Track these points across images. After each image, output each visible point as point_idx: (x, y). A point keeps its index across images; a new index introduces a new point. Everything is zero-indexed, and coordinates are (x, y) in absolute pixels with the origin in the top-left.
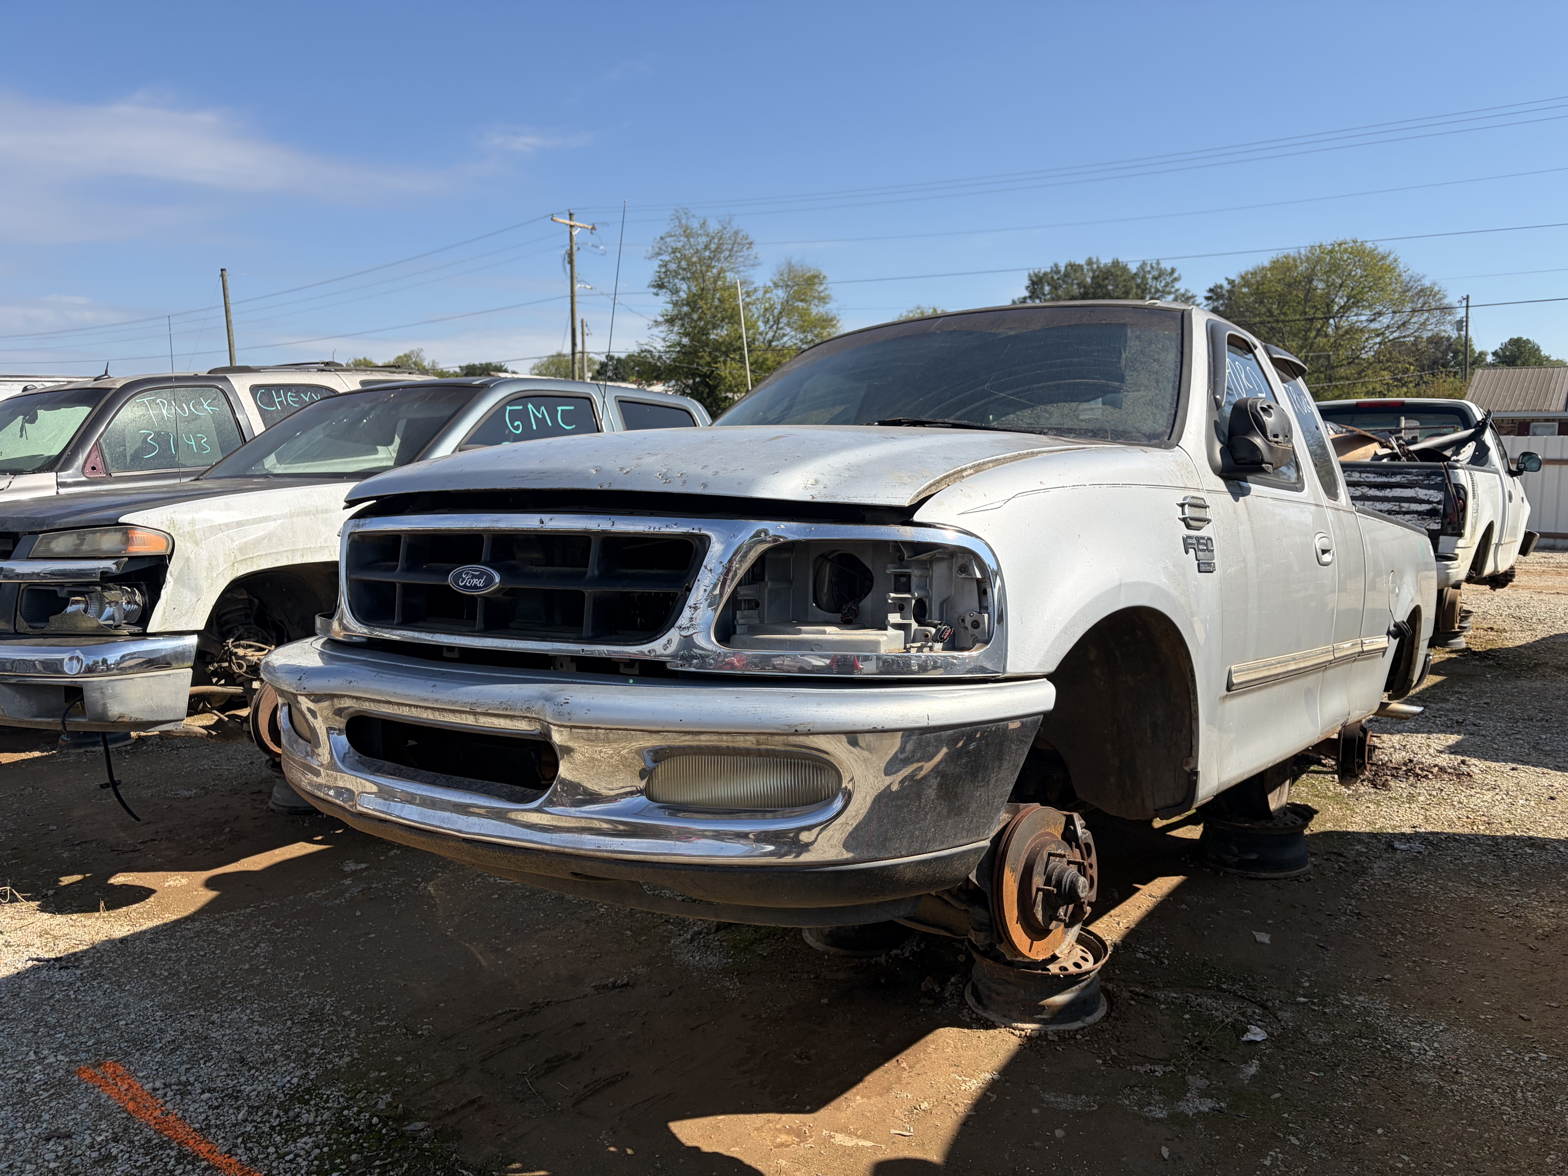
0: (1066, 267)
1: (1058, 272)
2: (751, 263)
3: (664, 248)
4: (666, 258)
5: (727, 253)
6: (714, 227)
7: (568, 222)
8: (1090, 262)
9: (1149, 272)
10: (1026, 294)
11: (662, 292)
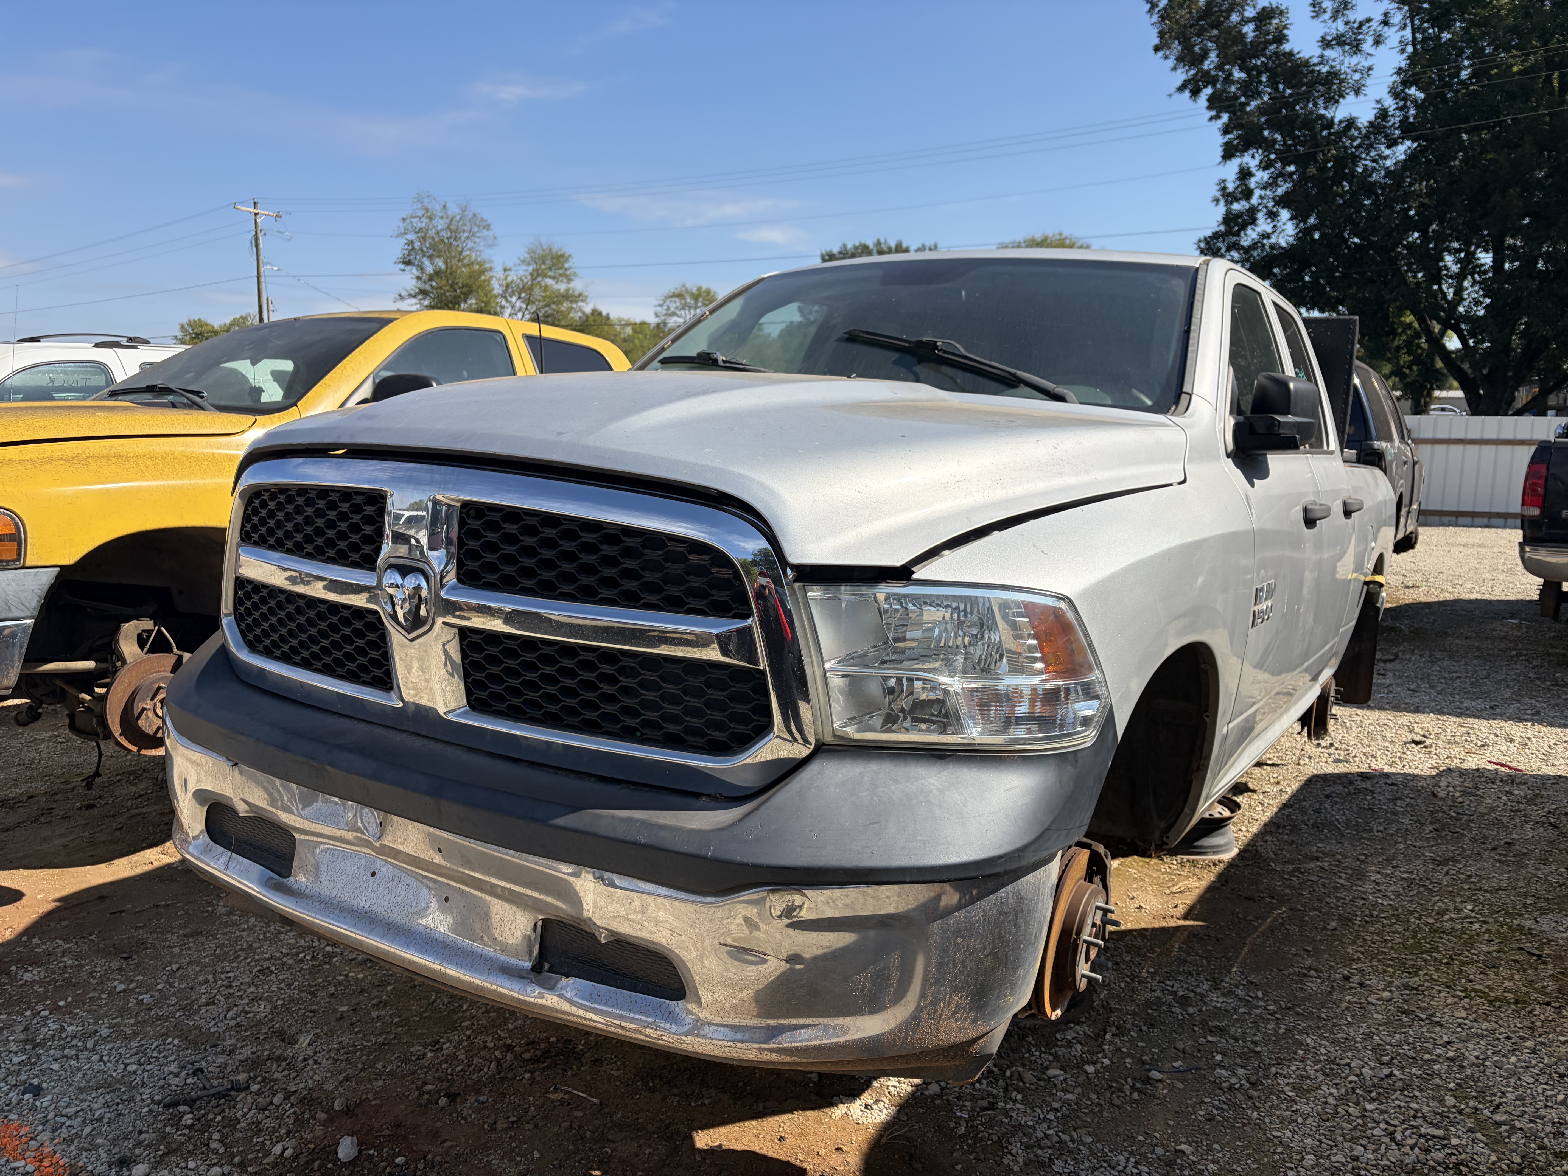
0: (854, 246)
1: (847, 250)
2: (490, 242)
3: (409, 227)
4: (411, 236)
5: (466, 234)
6: (454, 210)
7: (252, 210)
11: (408, 268)
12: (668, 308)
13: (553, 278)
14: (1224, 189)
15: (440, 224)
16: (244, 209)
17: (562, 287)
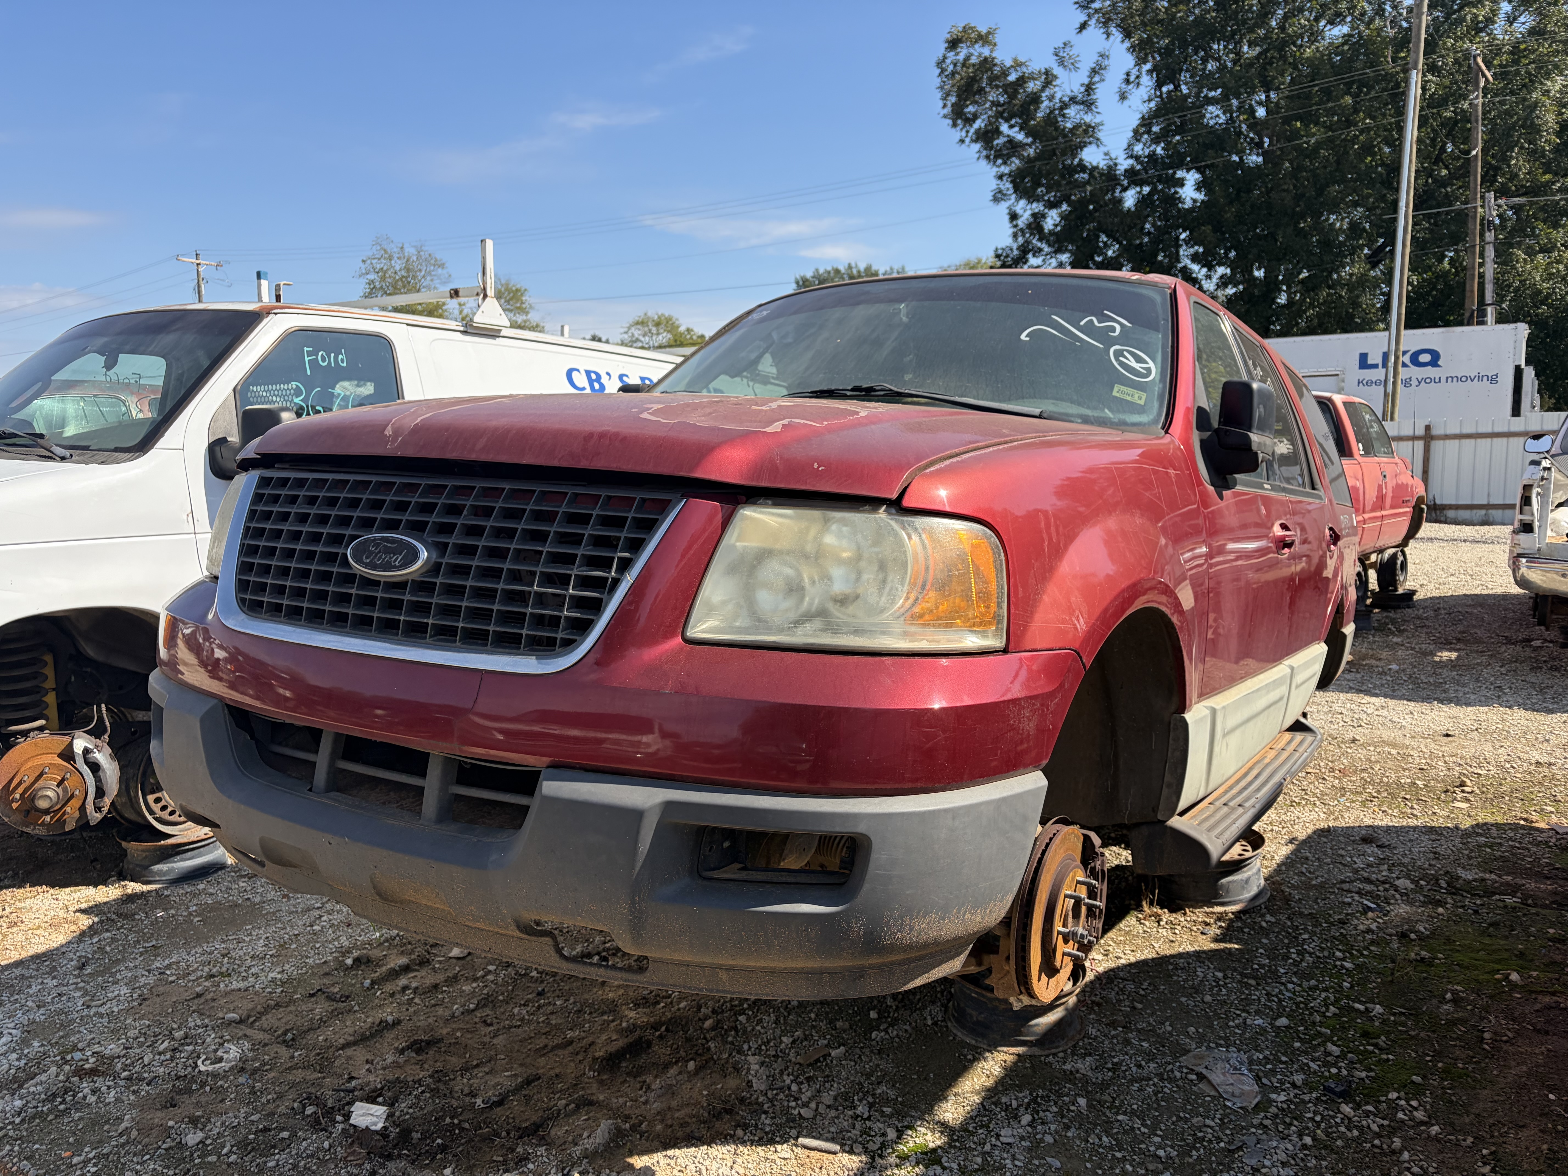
15: (398, 265)
16: (187, 260)
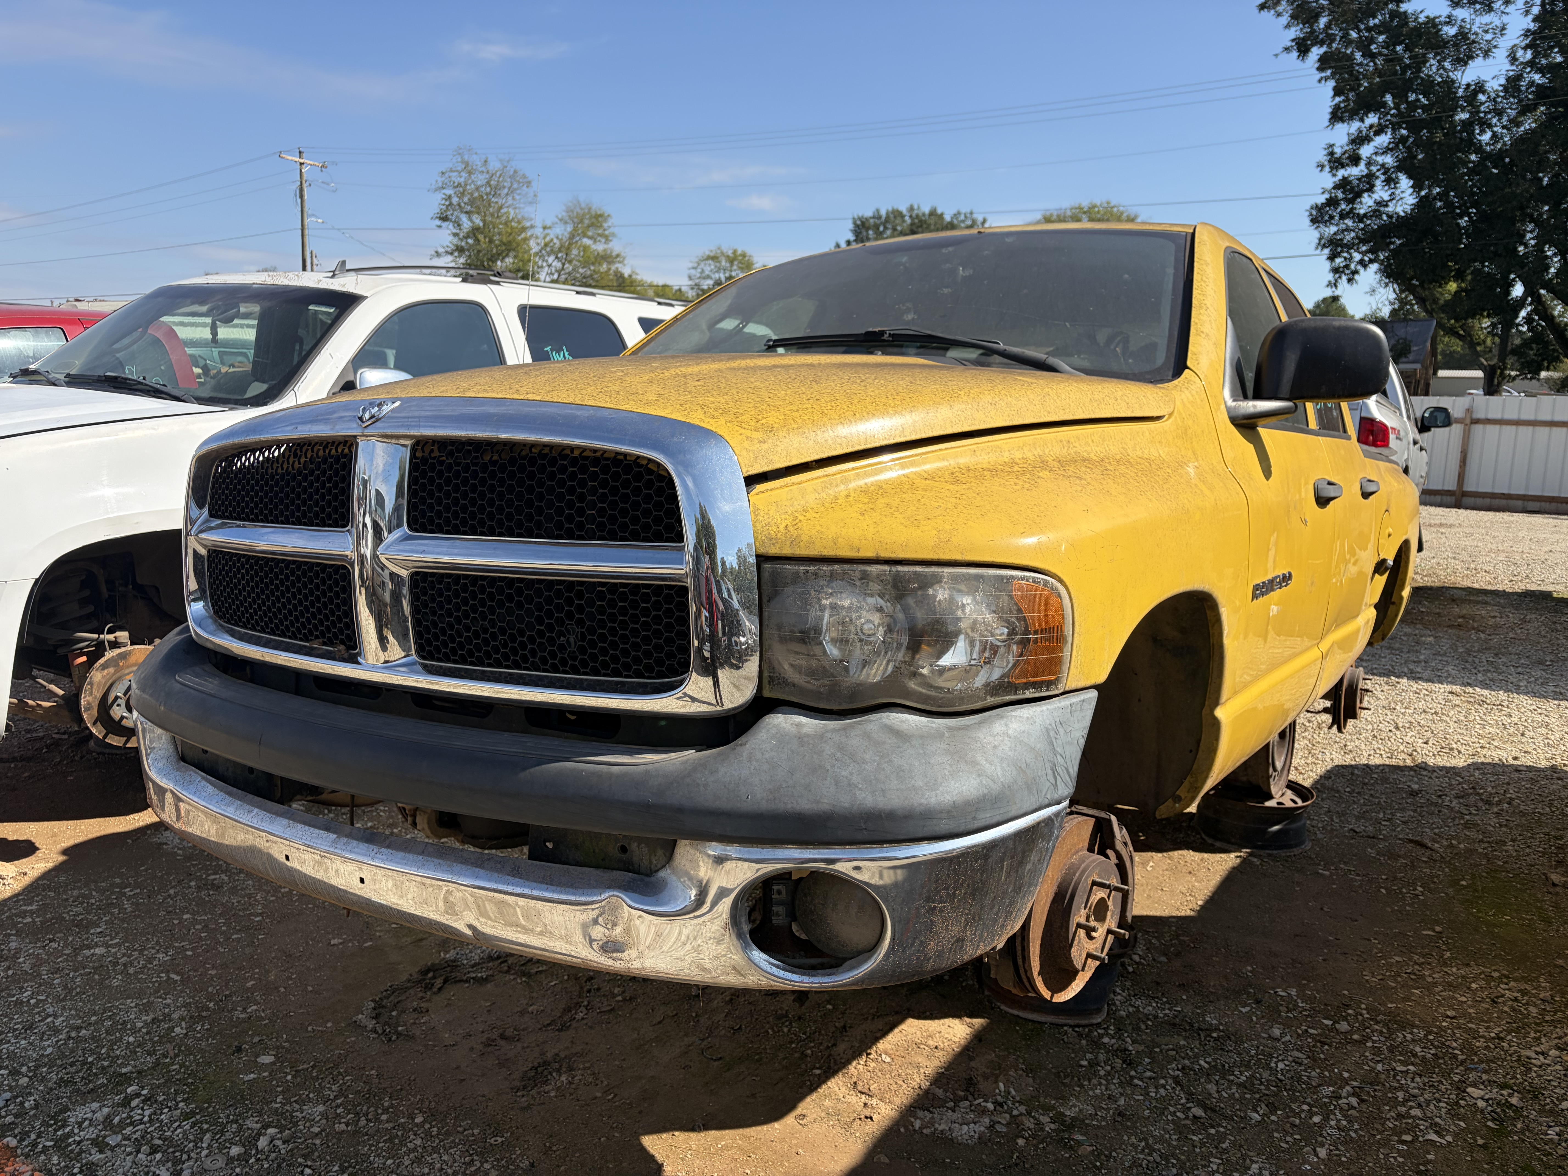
0: (887, 213)
1: (880, 217)
2: (530, 199)
3: (447, 181)
4: (449, 192)
5: (506, 191)
6: (495, 165)
7: (297, 159)
8: (911, 209)
9: (963, 221)
10: (852, 237)
11: (445, 224)
12: (703, 271)
13: (590, 238)
14: (1332, 154)
15: (480, 179)
16: (290, 158)
17: (600, 247)
